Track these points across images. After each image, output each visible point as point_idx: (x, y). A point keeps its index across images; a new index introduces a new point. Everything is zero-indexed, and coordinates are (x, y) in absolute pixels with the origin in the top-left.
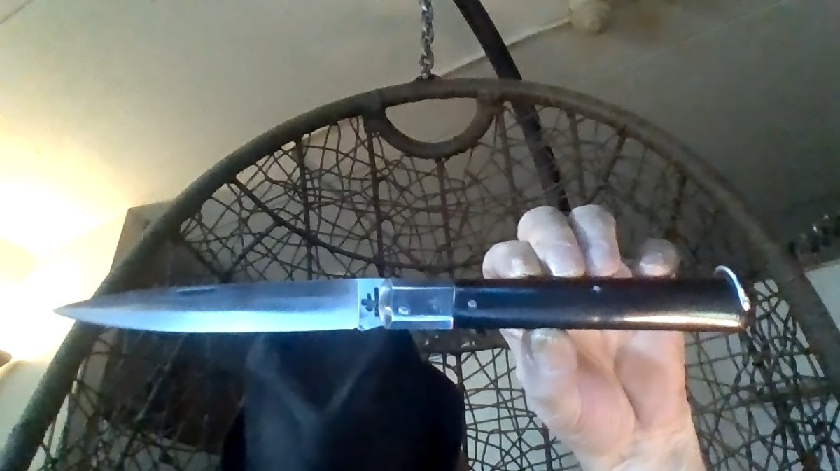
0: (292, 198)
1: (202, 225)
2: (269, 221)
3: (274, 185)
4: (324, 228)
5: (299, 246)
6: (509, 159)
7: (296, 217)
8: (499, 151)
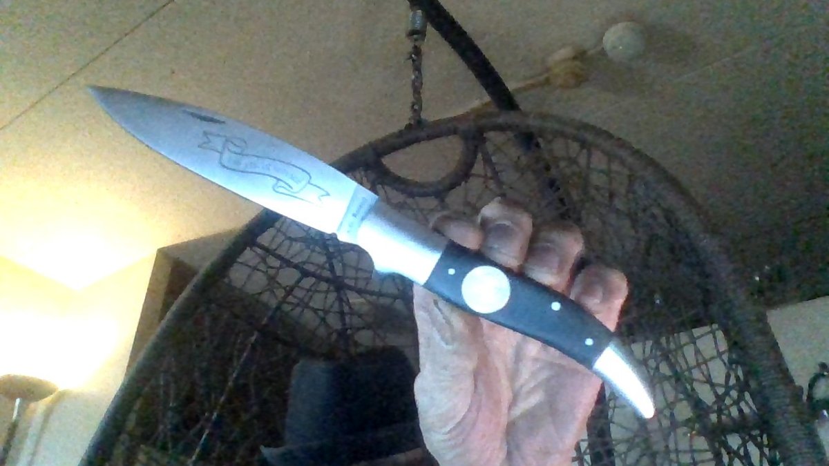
0: (313, 251)
1: (234, 288)
2: (296, 274)
3: (294, 243)
4: (351, 273)
5: (327, 292)
6: (500, 183)
7: (322, 267)
8: (491, 178)
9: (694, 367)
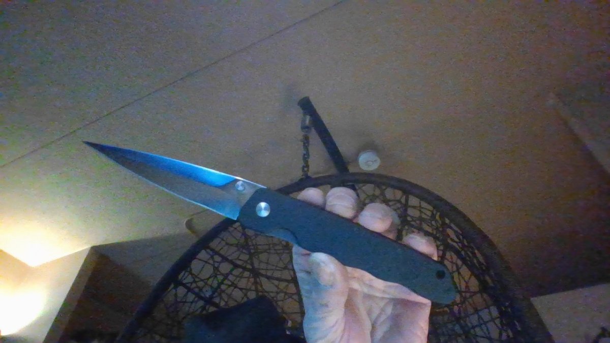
0: (242, 252)
1: (192, 274)
2: (231, 266)
3: (231, 246)
4: (263, 266)
5: (249, 278)
7: (246, 262)
9: (476, 326)
